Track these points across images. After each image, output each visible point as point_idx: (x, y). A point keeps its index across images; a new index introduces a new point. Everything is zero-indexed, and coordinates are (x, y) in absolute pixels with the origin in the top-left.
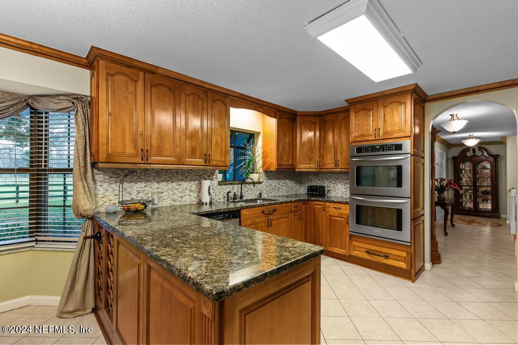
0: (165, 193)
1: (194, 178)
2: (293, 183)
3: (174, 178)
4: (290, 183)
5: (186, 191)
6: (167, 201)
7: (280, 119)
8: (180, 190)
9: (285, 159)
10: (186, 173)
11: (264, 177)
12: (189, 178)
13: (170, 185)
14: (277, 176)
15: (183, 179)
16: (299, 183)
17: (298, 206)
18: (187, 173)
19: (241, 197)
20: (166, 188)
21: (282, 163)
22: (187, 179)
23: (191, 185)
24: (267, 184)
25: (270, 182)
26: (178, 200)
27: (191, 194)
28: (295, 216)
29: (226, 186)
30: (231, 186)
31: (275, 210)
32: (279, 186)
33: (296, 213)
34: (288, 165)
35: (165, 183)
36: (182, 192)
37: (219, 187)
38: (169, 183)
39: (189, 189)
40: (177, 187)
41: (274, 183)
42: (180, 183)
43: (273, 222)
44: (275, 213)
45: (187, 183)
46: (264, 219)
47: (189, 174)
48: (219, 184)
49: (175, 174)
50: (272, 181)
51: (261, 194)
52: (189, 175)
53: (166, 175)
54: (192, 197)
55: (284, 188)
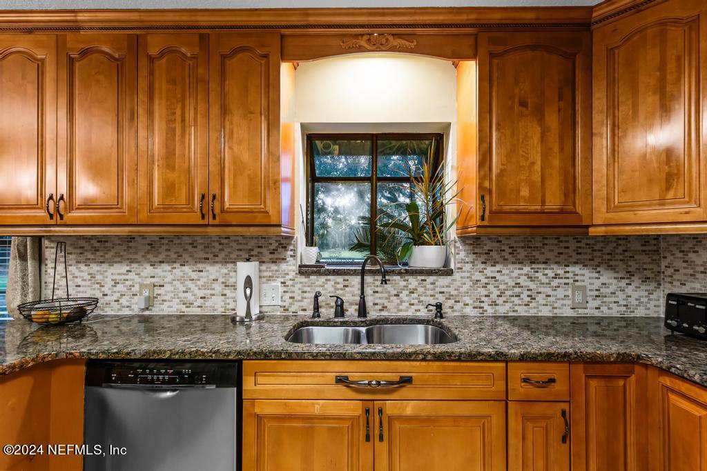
0: (168, 287)
1: (233, 256)
2: (607, 277)
3: (186, 256)
4: (587, 277)
5: (214, 286)
6: (170, 304)
7: (492, 56)
8: (200, 283)
9: (525, 192)
10: (214, 244)
11: (462, 255)
12: (222, 255)
13: (179, 271)
14: (522, 253)
15: (208, 259)
16: (646, 280)
17: (552, 381)
18: (216, 244)
19: (363, 310)
20: (169, 277)
21: (507, 208)
22: (217, 259)
23: (226, 271)
24: (477, 276)
25: (490, 270)
26: (196, 304)
27: (225, 292)
28: (526, 419)
29: (322, 279)
30: (340, 279)
31: (406, 381)
32: (532, 285)
33: (538, 409)
34: (542, 212)
35: (166, 267)
36: (205, 287)
37: (303, 279)
38: (175, 265)
39: (221, 280)
40: (194, 275)
41: (510, 274)
42: (200, 266)
43: (397, 426)
44: (406, 392)
45: (217, 267)
46: (352, 408)
47: (221, 247)
48: (301, 273)
49: (189, 247)
50: (498, 268)
51: (439, 307)
52: (221, 250)
53: (169, 250)
54: (228, 301)
55: (560, 293)
